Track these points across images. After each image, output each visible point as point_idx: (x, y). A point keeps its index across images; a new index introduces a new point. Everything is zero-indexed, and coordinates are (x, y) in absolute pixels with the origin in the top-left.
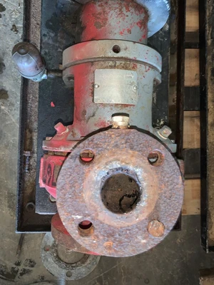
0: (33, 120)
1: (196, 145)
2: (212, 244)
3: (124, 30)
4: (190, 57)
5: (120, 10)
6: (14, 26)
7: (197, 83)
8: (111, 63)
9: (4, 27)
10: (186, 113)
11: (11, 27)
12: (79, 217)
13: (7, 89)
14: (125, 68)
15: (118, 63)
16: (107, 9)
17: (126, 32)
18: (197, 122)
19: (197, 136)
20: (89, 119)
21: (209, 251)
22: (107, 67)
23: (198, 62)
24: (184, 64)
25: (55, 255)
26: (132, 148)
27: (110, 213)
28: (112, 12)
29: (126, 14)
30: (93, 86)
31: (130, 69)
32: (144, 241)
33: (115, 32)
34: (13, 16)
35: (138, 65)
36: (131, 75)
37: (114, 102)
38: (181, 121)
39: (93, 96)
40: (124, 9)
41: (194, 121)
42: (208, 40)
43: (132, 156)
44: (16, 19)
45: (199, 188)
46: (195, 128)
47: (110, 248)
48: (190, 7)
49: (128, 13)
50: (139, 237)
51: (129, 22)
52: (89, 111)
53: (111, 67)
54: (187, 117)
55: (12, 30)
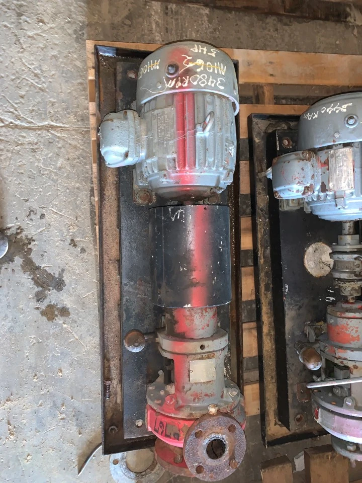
0: (110, 350)
1: (255, 353)
2: (270, 439)
3: (204, 326)
4: (246, 275)
5: (202, 313)
6: (72, 240)
7: (253, 298)
8: (199, 356)
9: (62, 242)
10: (245, 326)
11: (70, 241)
12: (196, 464)
13: (69, 306)
14: (208, 358)
15: (204, 355)
16: (193, 313)
17: (206, 326)
18: (255, 333)
19: (255, 345)
20: (187, 391)
21: (268, 446)
22: (197, 359)
23: (253, 279)
24: (241, 288)
25: (124, 467)
26: (220, 425)
27: (211, 460)
28: (196, 315)
29: (205, 314)
30: (189, 371)
31: (211, 358)
32: (228, 471)
33: (199, 328)
34: (71, 231)
35: (215, 353)
36: (212, 362)
37: (202, 381)
38: (240, 337)
39: (189, 378)
40: (204, 312)
41: (251, 333)
42: (261, 259)
43: (221, 429)
44: (74, 233)
45: (258, 391)
46: (253, 338)
47: (211, 477)
48: (245, 229)
49: (207, 314)
50: (226, 469)
51: (207, 320)
52: (187, 387)
53: (200, 359)
54: (246, 329)
55: (70, 245)
